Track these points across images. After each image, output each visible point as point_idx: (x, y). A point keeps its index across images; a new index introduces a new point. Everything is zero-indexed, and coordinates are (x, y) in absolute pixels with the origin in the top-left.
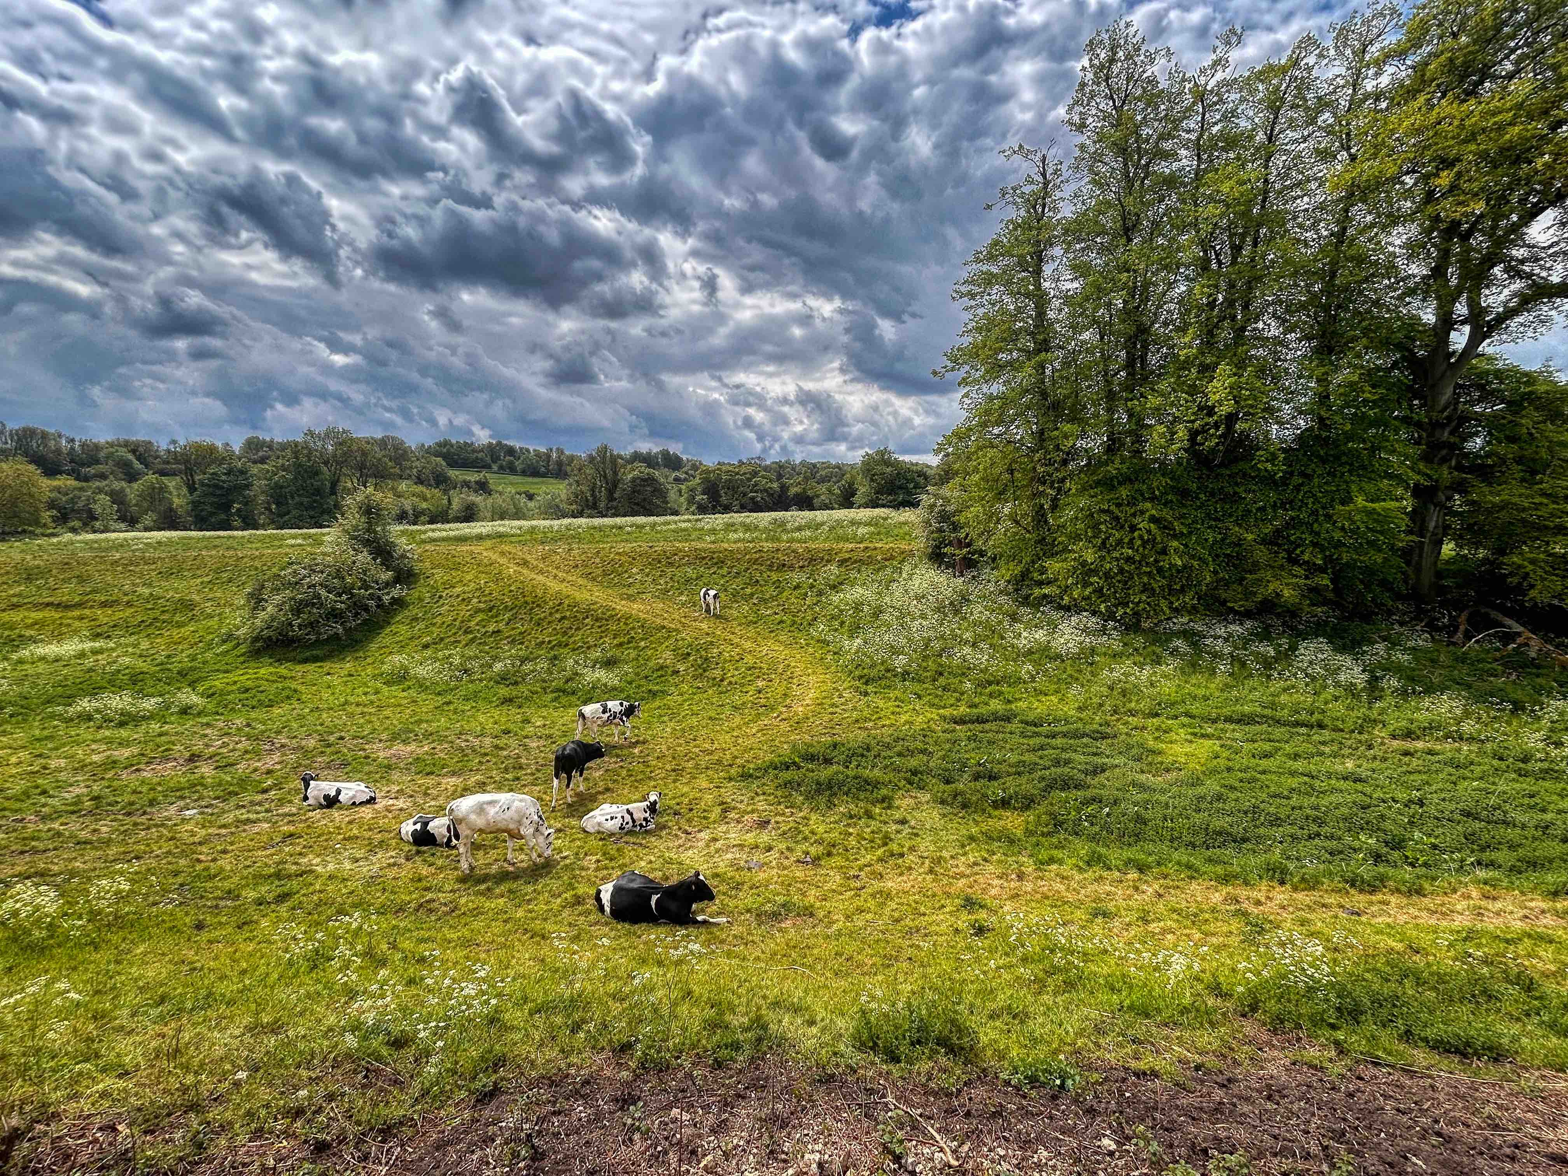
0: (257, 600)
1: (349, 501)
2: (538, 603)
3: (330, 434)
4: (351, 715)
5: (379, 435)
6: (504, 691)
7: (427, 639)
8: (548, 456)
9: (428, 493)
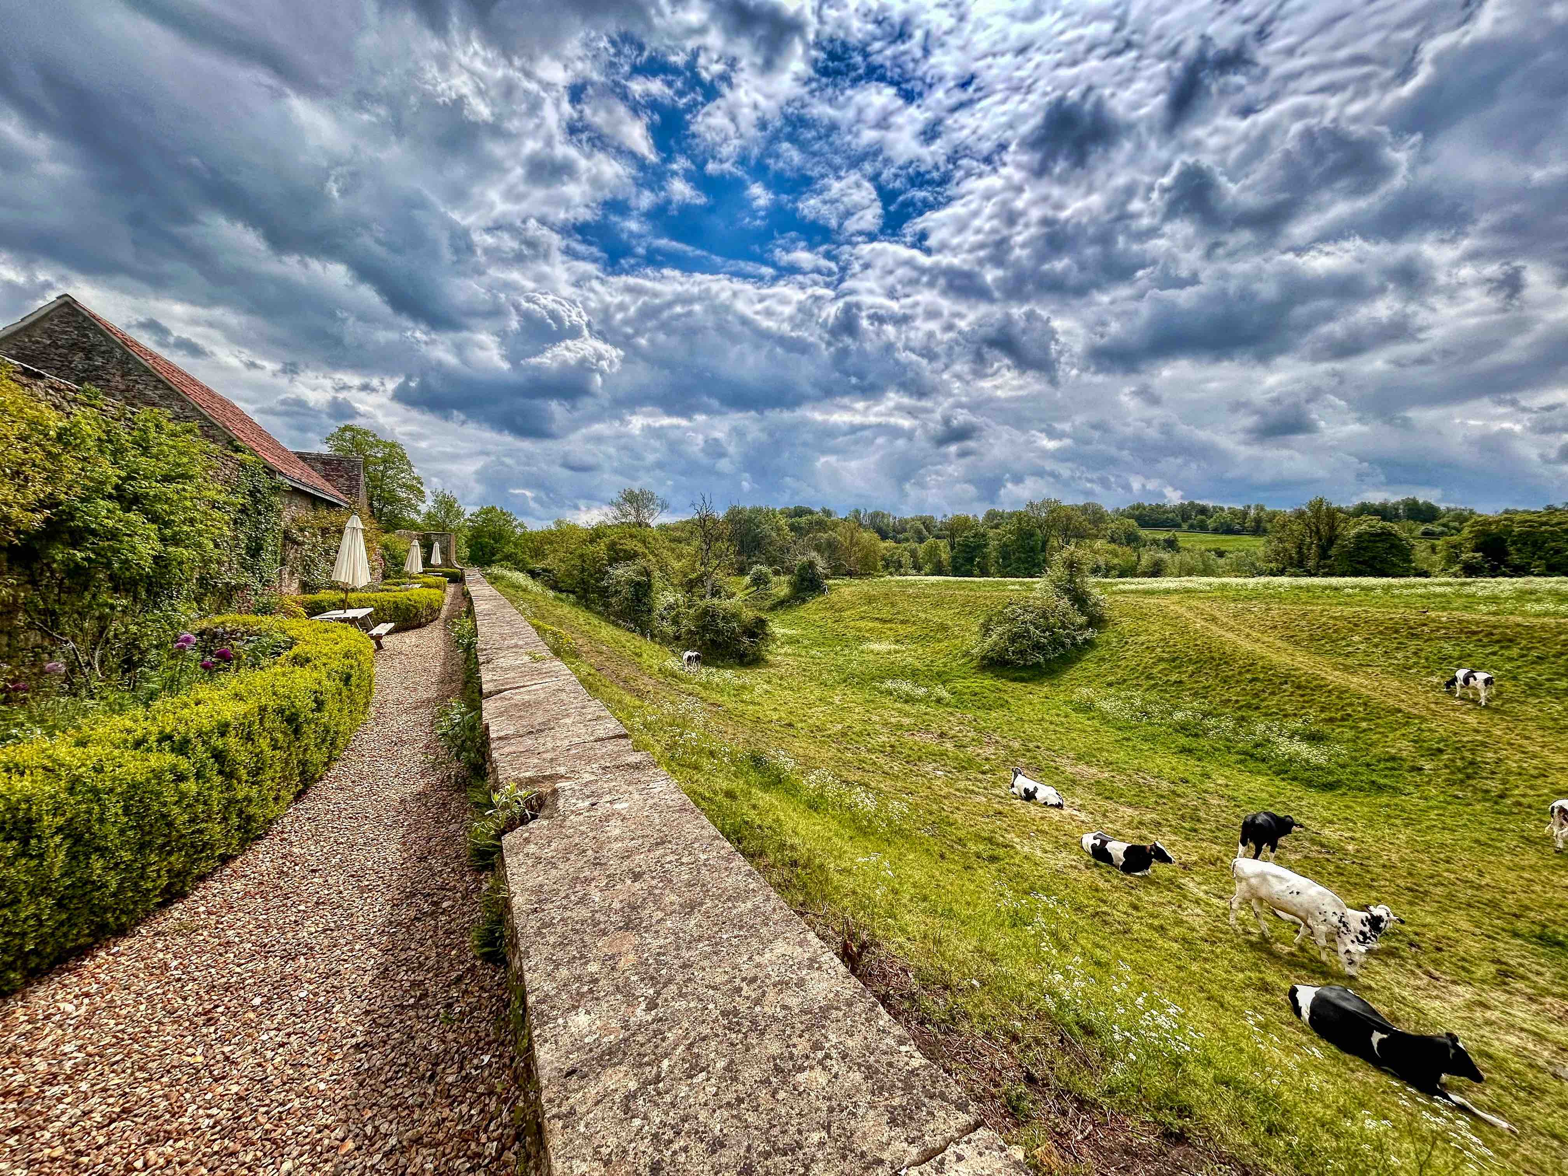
0: (986, 629)
1: (1057, 557)
2: (1226, 659)
3: (1046, 503)
4: (1046, 730)
5: (1081, 503)
6: (1183, 740)
7: (1111, 678)
8: (1245, 514)
9: (1120, 550)
